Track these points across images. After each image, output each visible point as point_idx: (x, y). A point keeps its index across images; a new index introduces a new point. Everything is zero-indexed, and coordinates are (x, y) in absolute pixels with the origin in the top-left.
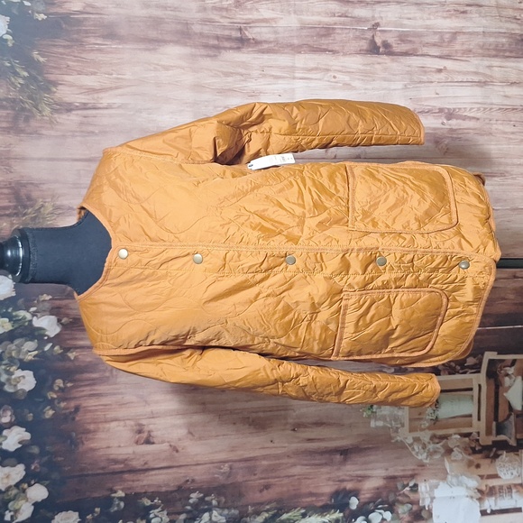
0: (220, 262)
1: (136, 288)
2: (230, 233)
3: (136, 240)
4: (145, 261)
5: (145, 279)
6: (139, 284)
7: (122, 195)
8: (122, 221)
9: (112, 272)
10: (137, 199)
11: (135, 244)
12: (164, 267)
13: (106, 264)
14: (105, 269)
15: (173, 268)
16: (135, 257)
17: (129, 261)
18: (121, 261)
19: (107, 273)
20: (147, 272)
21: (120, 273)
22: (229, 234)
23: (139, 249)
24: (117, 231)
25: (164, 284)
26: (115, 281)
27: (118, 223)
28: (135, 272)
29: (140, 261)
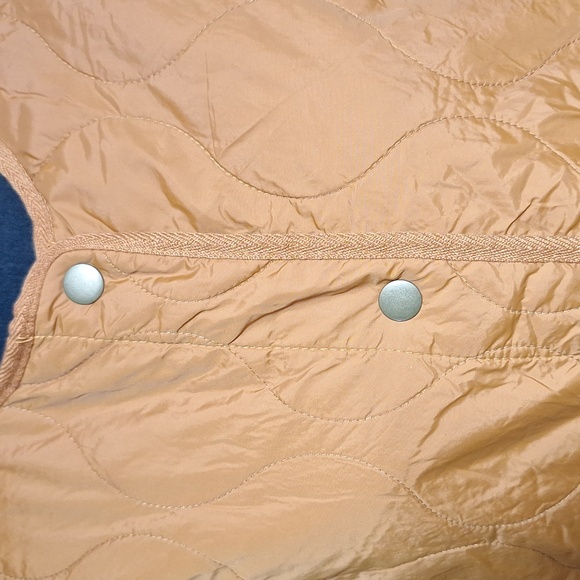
0: (496, 313)
1: (136, 416)
2: (535, 189)
3: (135, 229)
4: (179, 311)
5: (176, 379)
6: (151, 402)
7: (67, 48)
8: (72, 150)
9: (39, 356)
10: (132, 59)
11: (132, 243)
12: (257, 332)
13: (15, 326)
14: (11, 344)
15: (294, 338)
16: (132, 296)
17: (111, 312)
18: (76, 313)
19: (18, 356)
20: (185, 354)
21: (73, 356)
22: (528, 192)
23: (151, 262)
24: (54, 191)
25: (256, 401)
26: (53, 388)
27: (57, 159)
28: (138, 354)
29: (156, 311)
